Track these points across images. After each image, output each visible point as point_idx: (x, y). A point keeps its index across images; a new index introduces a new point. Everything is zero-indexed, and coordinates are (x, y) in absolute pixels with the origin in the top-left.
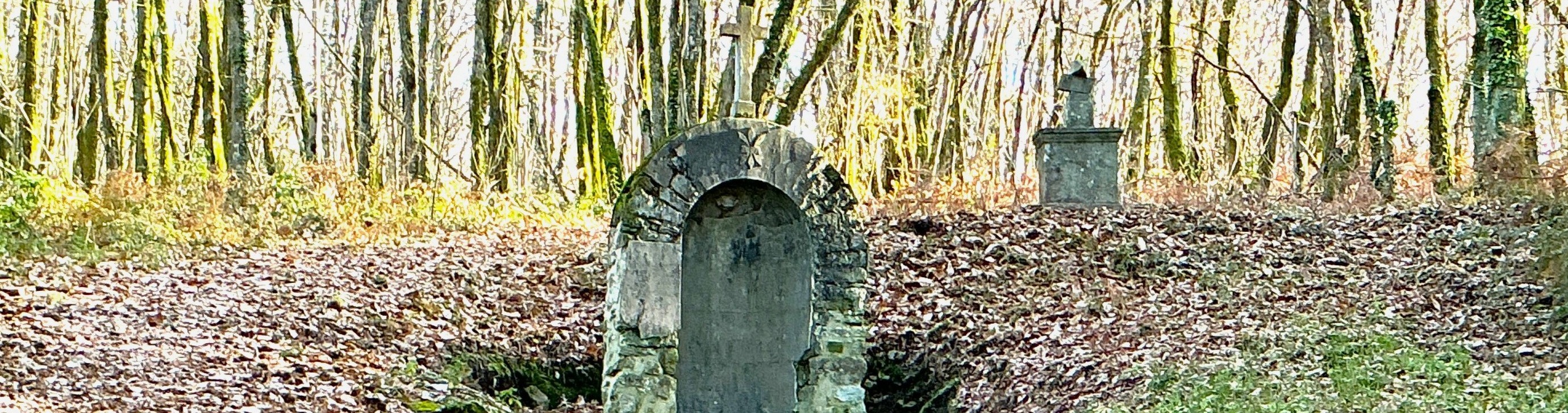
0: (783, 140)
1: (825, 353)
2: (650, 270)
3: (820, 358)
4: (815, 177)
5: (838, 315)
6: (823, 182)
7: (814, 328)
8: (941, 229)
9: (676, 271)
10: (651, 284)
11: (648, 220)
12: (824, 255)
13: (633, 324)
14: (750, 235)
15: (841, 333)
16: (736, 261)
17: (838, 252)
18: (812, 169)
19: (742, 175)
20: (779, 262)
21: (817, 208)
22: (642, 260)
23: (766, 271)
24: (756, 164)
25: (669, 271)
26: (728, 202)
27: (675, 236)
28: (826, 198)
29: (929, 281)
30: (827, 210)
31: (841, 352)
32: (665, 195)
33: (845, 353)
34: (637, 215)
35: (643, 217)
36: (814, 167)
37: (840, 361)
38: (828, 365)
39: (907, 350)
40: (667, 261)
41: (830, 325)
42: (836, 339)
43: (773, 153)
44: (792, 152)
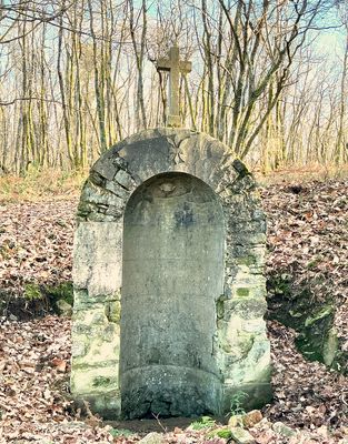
0: (201, 143)
1: (235, 297)
2: (98, 243)
3: (231, 301)
4: (226, 169)
5: (244, 268)
6: (233, 172)
7: (226, 279)
8: (306, 191)
9: (119, 243)
10: (99, 254)
11: (98, 205)
12: (233, 225)
13: (83, 286)
14: (186, 208)
15: (247, 281)
16: (178, 225)
17: (244, 222)
18: (223, 163)
19: (170, 169)
20: (205, 227)
21: (228, 191)
22: (91, 237)
23: (197, 231)
24: (181, 161)
25: (113, 243)
26: (167, 188)
27: (117, 217)
28: (234, 183)
29: (303, 222)
30: (236, 192)
31: (247, 295)
32: (111, 186)
33: (251, 296)
34: (88, 202)
35: (93, 203)
36: (225, 160)
37: (247, 302)
38: (237, 306)
39: (293, 274)
40: (111, 235)
41: (240, 275)
42: (244, 286)
43: (194, 152)
44: (208, 151)
